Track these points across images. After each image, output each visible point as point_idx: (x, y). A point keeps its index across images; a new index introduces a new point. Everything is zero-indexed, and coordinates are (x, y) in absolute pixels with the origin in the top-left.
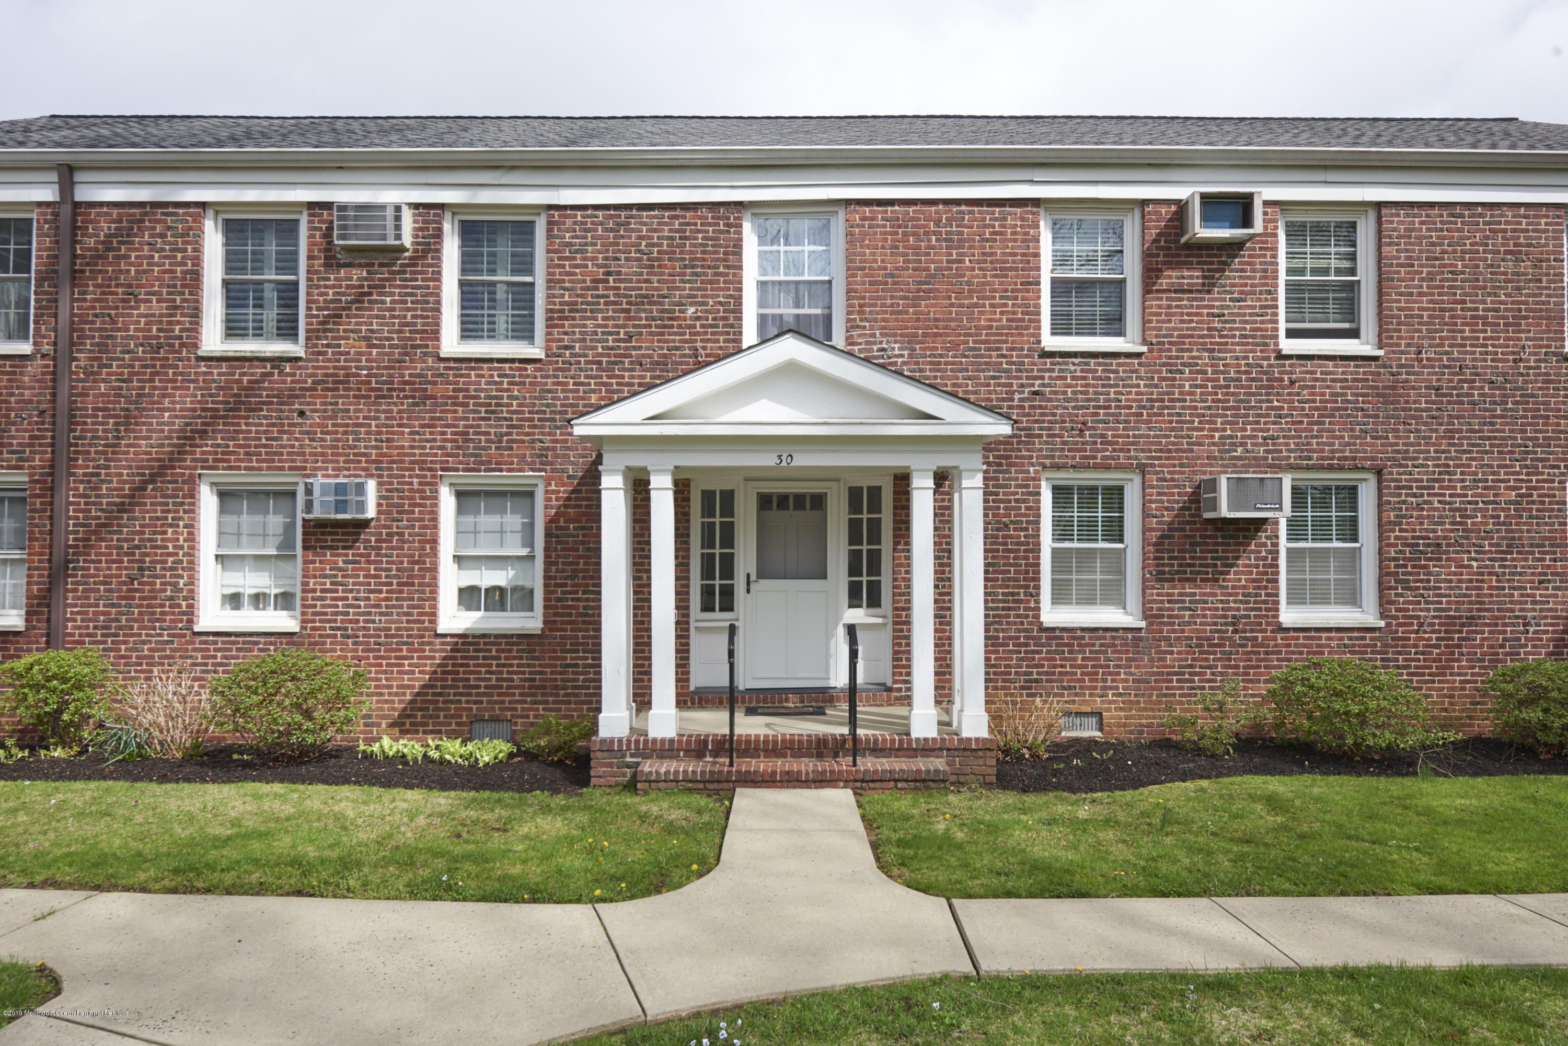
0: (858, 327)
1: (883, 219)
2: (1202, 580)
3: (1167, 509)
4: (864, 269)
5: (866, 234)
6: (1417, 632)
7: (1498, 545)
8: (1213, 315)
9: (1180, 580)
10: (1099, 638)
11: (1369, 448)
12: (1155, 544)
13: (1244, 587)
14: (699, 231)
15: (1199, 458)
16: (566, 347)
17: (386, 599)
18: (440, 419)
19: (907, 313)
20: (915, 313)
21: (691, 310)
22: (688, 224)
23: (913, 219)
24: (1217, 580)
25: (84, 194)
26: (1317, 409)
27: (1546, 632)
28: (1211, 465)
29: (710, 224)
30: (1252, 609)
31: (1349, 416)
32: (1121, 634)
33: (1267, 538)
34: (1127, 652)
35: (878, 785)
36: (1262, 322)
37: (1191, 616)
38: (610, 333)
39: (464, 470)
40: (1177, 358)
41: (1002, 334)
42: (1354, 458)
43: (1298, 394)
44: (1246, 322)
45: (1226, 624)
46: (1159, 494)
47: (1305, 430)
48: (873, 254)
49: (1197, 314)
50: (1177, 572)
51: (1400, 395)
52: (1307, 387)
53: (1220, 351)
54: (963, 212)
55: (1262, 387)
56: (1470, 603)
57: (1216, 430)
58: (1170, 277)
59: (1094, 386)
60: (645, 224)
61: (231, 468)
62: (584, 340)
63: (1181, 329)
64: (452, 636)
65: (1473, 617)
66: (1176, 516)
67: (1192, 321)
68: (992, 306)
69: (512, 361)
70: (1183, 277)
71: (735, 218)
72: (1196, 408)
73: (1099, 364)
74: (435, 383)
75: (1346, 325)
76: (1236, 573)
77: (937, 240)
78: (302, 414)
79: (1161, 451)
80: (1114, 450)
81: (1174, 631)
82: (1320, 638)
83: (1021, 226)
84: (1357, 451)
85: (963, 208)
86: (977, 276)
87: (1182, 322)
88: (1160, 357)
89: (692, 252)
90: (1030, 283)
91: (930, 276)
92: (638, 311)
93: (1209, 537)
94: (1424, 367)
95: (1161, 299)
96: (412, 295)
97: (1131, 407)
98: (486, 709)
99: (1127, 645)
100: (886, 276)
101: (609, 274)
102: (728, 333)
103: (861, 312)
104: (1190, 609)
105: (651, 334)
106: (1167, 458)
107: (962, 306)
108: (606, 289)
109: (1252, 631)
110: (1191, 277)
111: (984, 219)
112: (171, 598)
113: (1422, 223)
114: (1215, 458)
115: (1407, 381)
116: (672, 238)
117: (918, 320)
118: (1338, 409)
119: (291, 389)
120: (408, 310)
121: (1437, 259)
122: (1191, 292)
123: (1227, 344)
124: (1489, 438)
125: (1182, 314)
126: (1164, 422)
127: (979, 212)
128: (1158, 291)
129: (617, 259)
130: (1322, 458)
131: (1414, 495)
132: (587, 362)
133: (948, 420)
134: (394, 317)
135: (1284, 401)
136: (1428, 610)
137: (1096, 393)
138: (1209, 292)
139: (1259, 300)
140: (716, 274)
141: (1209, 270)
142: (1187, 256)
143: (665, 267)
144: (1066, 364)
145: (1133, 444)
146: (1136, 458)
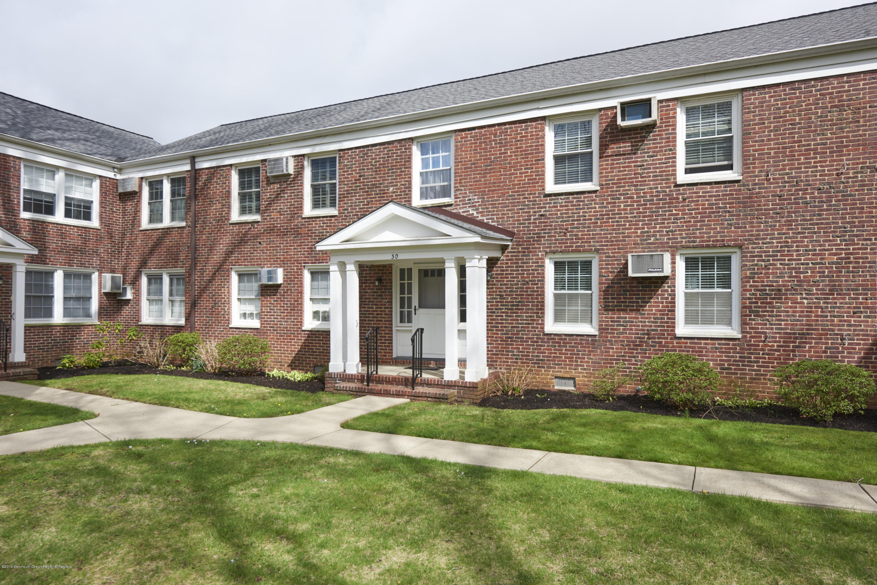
0: (459, 190)
1: (471, 137)
2: (630, 310)
3: (611, 272)
4: (461, 162)
5: (463, 145)
6: (764, 342)
7: (822, 290)
8: (637, 166)
9: (618, 310)
10: (574, 340)
11: (733, 234)
12: (604, 291)
13: (654, 314)
14: (394, 153)
15: (629, 244)
16: (346, 210)
17: (287, 316)
18: (303, 242)
19: (481, 181)
20: (485, 181)
21: (391, 189)
22: (390, 150)
23: (484, 135)
24: (639, 310)
25: (198, 166)
26: (700, 213)
27: (859, 344)
28: (636, 248)
29: (398, 150)
30: (659, 326)
31: (720, 216)
32: (585, 338)
33: (668, 287)
34: (589, 347)
35: (420, 398)
36: (666, 167)
37: (624, 329)
38: (361, 202)
39: (312, 263)
40: (617, 191)
41: (525, 187)
42: (723, 241)
43: (688, 206)
44: (657, 168)
45: (644, 334)
46: (606, 264)
47: (692, 226)
48: (466, 154)
49: (628, 167)
50: (616, 306)
51: (755, 202)
52: (693, 201)
53: (641, 185)
54: (507, 129)
55: (665, 203)
56: (802, 325)
57: (639, 229)
58: (613, 148)
59: (572, 209)
60: (374, 153)
61: (239, 265)
62: (352, 206)
63: (619, 176)
64: (308, 331)
65: (803, 334)
66: (616, 276)
67: (625, 171)
68: (520, 173)
69: (327, 217)
70: (620, 147)
71: (409, 145)
72: (627, 217)
73: (574, 198)
74: (301, 228)
75: (726, 163)
76: (650, 306)
77: (495, 144)
78: (260, 243)
79: (608, 241)
80: (582, 242)
81: (614, 337)
82: (701, 343)
83: (536, 132)
84: (724, 236)
85: (507, 126)
86: (513, 159)
87: (620, 171)
88: (607, 192)
89: (392, 163)
90: (539, 160)
91: (491, 162)
92: (371, 191)
93: (634, 287)
94: (771, 183)
95: (608, 160)
96: (294, 193)
97: (591, 219)
98: (318, 361)
99: (588, 344)
100: (472, 164)
101: (360, 176)
102: (406, 198)
103: (460, 183)
104: (623, 326)
105: (376, 201)
106: (611, 245)
107: (506, 175)
108: (360, 183)
109: (659, 338)
110: (625, 147)
111: (517, 130)
112: (223, 315)
113: (770, 97)
114: (638, 244)
115: (759, 193)
116: (384, 158)
117: (486, 184)
118: (713, 212)
119: (257, 234)
120: (293, 199)
121: (781, 117)
122: (624, 155)
123: (645, 181)
124: (817, 224)
125: (620, 167)
126: (609, 226)
127: (515, 127)
128: (606, 156)
129: (364, 169)
130: (703, 241)
131: (763, 261)
132: (353, 215)
133: (454, 236)
134: (288, 202)
135: (680, 210)
136: (772, 329)
137: (572, 213)
138: (635, 154)
139: (665, 155)
140: (401, 172)
141: (635, 142)
142: (623, 135)
143: (382, 171)
144: (558, 199)
145: (592, 238)
146: (594, 246)
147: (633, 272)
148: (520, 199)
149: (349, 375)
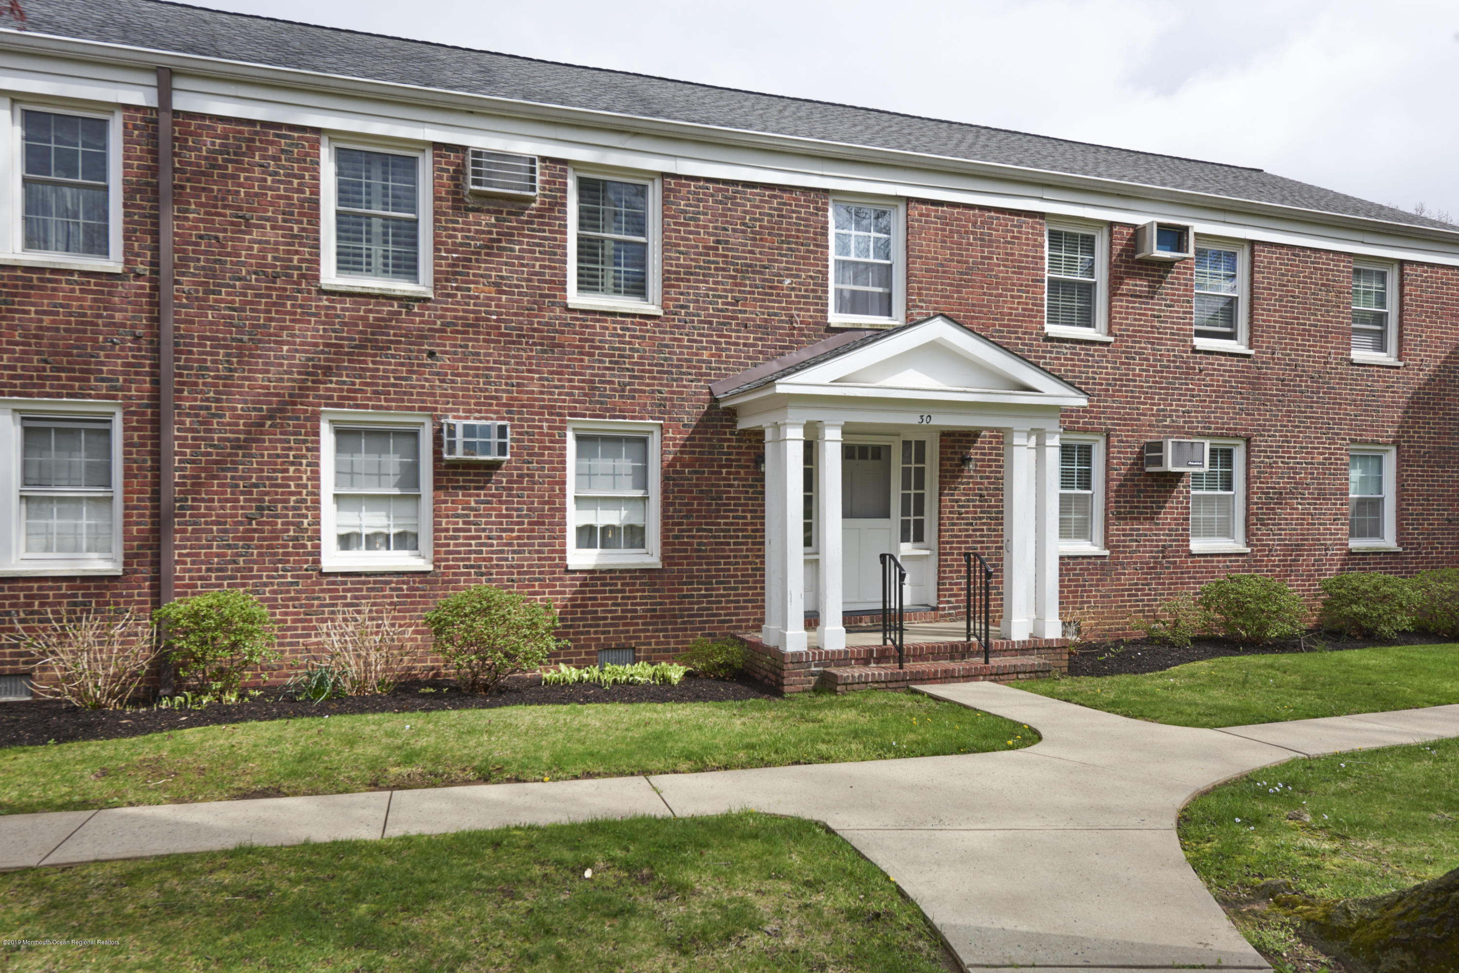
0: (917, 306)
1: (935, 217)
2: (1145, 519)
3: (1123, 464)
4: (921, 258)
5: (922, 228)
6: (1267, 556)
7: (1313, 494)
8: (1154, 316)
9: (1131, 519)
10: (1079, 564)
11: (1244, 422)
12: (1116, 491)
13: (1169, 524)
14: (793, 212)
15: (1143, 425)
16: (682, 307)
17: (518, 538)
18: (568, 366)
19: (952, 297)
20: (958, 298)
21: (788, 281)
22: (785, 204)
23: (957, 219)
24: (1153, 519)
26: (1214, 391)
27: (1336, 555)
28: (1151, 431)
29: (802, 206)
30: (1174, 540)
31: (1233, 398)
32: (1092, 561)
33: (1184, 487)
34: (1097, 574)
35: (1005, 677)
36: (1184, 324)
37: (1137, 546)
38: (720, 297)
39: (591, 416)
40: (1132, 347)
41: (1018, 321)
42: (1235, 429)
43: (1204, 380)
44: (1174, 323)
45: (1158, 552)
46: (1119, 452)
47: (1207, 407)
48: (928, 246)
49: (1144, 315)
50: (1129, 513)
51: (1262, 384)
52: (1209, 375)
53: (1158, 344)
54: (992, 218)
55: (1182, 373)
56: (1297, 535)
57: (1154, 404)
58: (1128, 284)
59: (1079, 366)
60: (749, 200)
61: (357, 406)
62: (697, 301)
63: (1134, 325)
64: (581, 571)
65: (1298, 545)
66: (1129, 469)
67: (1141, 320)
68: (1012, 297)
69: (634, 316)
70: (1136, 285)
71: (823, 203)
72: (1142, 387)
73: (1082, 349)
74: (562, 332)
75: (1228, 330)
76: (1165, 513)
77: (974, 239)
78: (431, 354)
79: (1120, 419)
80: (1091, 417)
81: (1126, 558)
82: (1213, 561)
83: (1032, 234)
84: (1237, 424)
85: (993, 214)
86: (1002, 272)
87: (1135, 320)
88: (1121, 346)
89: (788, 230)
90: (1038, 281)
91: (968, 268)
92: (743, 278)
93: (1149, 486)
94: (1276, 364)
95: (1122, 301)
96: (540, 245)
97: (1101, 384)
98: (612, 639)
99: (1096, 569)
100: (937, 265)
101: (718, 242)
102: (817, 304)
103: (919, 294)
104: (1136, 541)
105: (755, 300)
106: (1124, 425)
107: (991, 295)
108: (717, 255)
109: (1174, 557)
110: (1141, 286)
111: (1007, 225)
112: (296, 538)
113: (1277, 258)
114: (1153, 426)
115: (1266, 374)
116: (771, 216)
117: (960, 304)
118: (1227, 392)
119: (419, 330)
120: (536, 259)
121: (1284, 286)
122: (1141, 297)
123: (1162, 339)
124: (1310, 417)
125: (1135, 314)
126: (1122, 396)
127: (1004, 219)
128: (1121, 295)
129: (726, 229)
130: (1217, 429)
131: (1268, 457)
132: (700, 322)
133: (1047, 393)
134: (523, 265)
135: (1196, 385)
136: (1274, 540)
137: (1080, 372)
138: (1152, 298)
139: (1182, 307)
140: (808, 251)
141: (1153, 281)
142: (1139, 269)
143: (766, 240)
144: (1061, 347)
145: (1103, 413)
146: (1105, 424)
147: (1174, 465)
148: (1010, 338)
149: (833, 652)
